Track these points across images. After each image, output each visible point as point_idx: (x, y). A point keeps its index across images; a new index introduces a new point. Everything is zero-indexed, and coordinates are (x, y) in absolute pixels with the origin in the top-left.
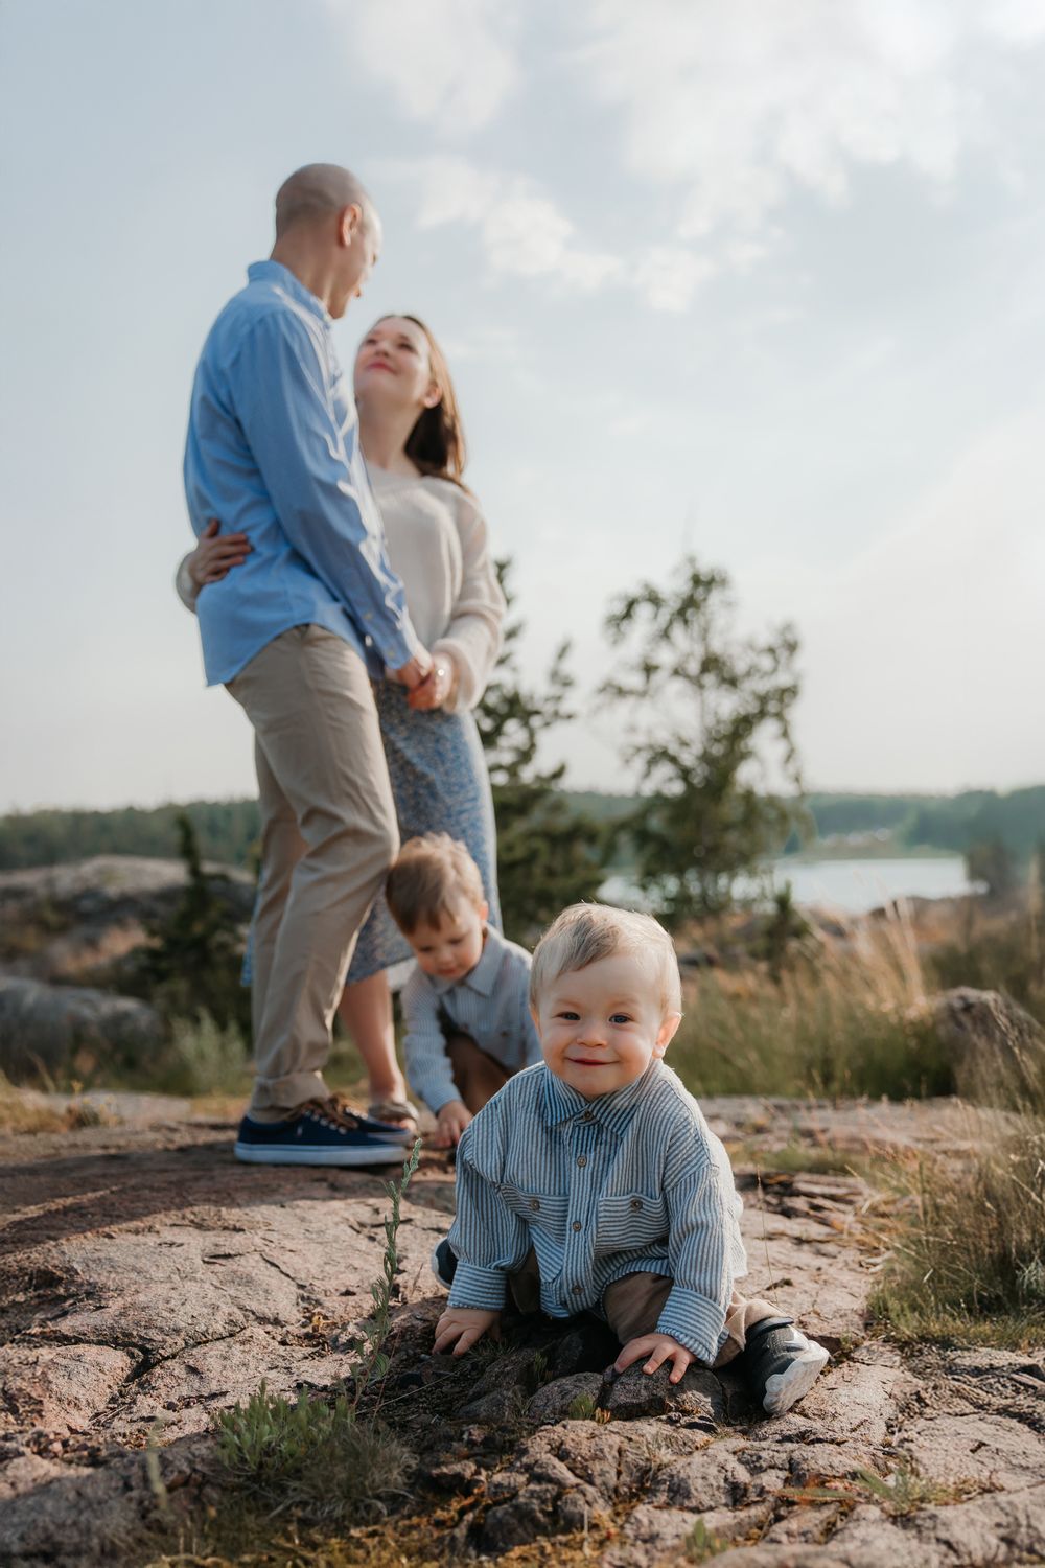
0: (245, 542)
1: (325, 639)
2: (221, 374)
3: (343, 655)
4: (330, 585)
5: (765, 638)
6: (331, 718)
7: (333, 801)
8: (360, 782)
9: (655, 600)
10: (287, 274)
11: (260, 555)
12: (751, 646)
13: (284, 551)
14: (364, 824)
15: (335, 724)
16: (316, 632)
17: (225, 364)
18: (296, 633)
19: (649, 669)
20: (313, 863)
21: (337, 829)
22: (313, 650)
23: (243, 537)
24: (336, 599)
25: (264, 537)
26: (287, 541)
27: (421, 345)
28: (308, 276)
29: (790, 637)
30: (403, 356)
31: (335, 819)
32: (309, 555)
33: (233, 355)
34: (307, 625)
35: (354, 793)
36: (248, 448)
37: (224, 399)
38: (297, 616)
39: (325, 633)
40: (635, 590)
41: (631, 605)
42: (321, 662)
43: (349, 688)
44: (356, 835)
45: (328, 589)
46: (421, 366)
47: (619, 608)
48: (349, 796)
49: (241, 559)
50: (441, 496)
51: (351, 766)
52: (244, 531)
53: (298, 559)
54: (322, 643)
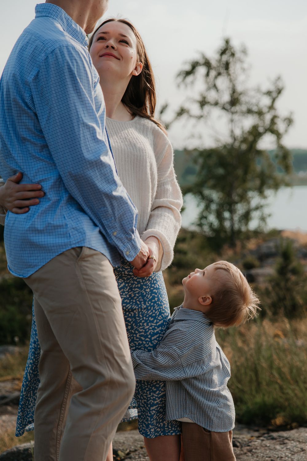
0: (40, 190)
1: (91, 256)
2: (26, 83)
3: (101, 265)
4: (93, 218)
5: (267, 86)
6: (96, 309)
7: (97, 363)
8: (114, 349)
9: (207, 64)
10: (63, 13)
11: (49, 199)
12: (258, 90)
13: (65, 198)
14: (116, 376)
15: (98, 313)
16: (86, 252)
17: (30, 78)
18: (73, 252)
19: (203, 103)
20: (83, 400)
21: (99, 381)
22: (84, 264)
23: (39, 187)
24: (95, 225)
25: (53, 187)
26: (66, 190)
27: (132, 39)
28: (75, 13)
29: (280, 85)
30: (122, 48)
31: (99, 374)
32: (80, 200)
33: (34, 73)
34: (81, 248)
35: (110, 357)
36: (41, 131)
37: (28, 100)
38: (74, 242)
39: (92, 252)
40: (197, 57)
41: (195, 66)
42: (89, 272)
43: (107, 288)
44: (112, 384)
45: (91, 219)
46: (132, 51)
47: (188, 68)
48: (107, 358)
49: (37, 200)
50: (144, 131)
51: (108, 339)
52: (39, 183)
53: (72, 201)
54: (90, 259)
